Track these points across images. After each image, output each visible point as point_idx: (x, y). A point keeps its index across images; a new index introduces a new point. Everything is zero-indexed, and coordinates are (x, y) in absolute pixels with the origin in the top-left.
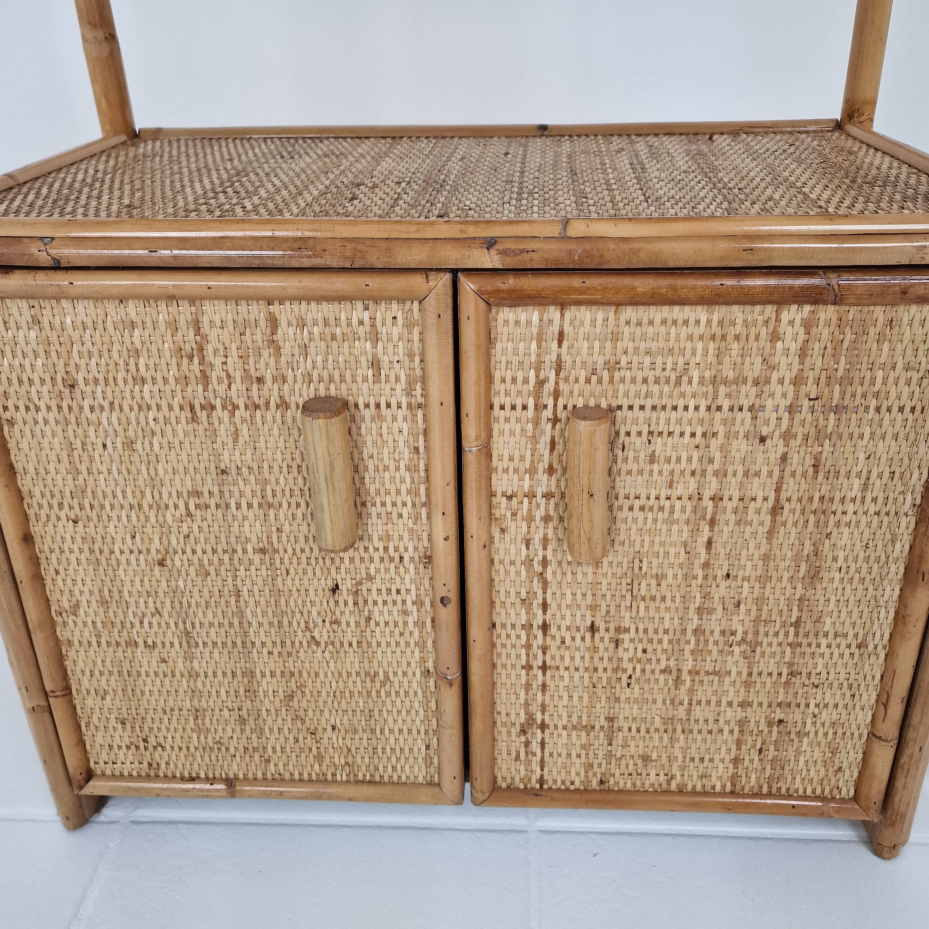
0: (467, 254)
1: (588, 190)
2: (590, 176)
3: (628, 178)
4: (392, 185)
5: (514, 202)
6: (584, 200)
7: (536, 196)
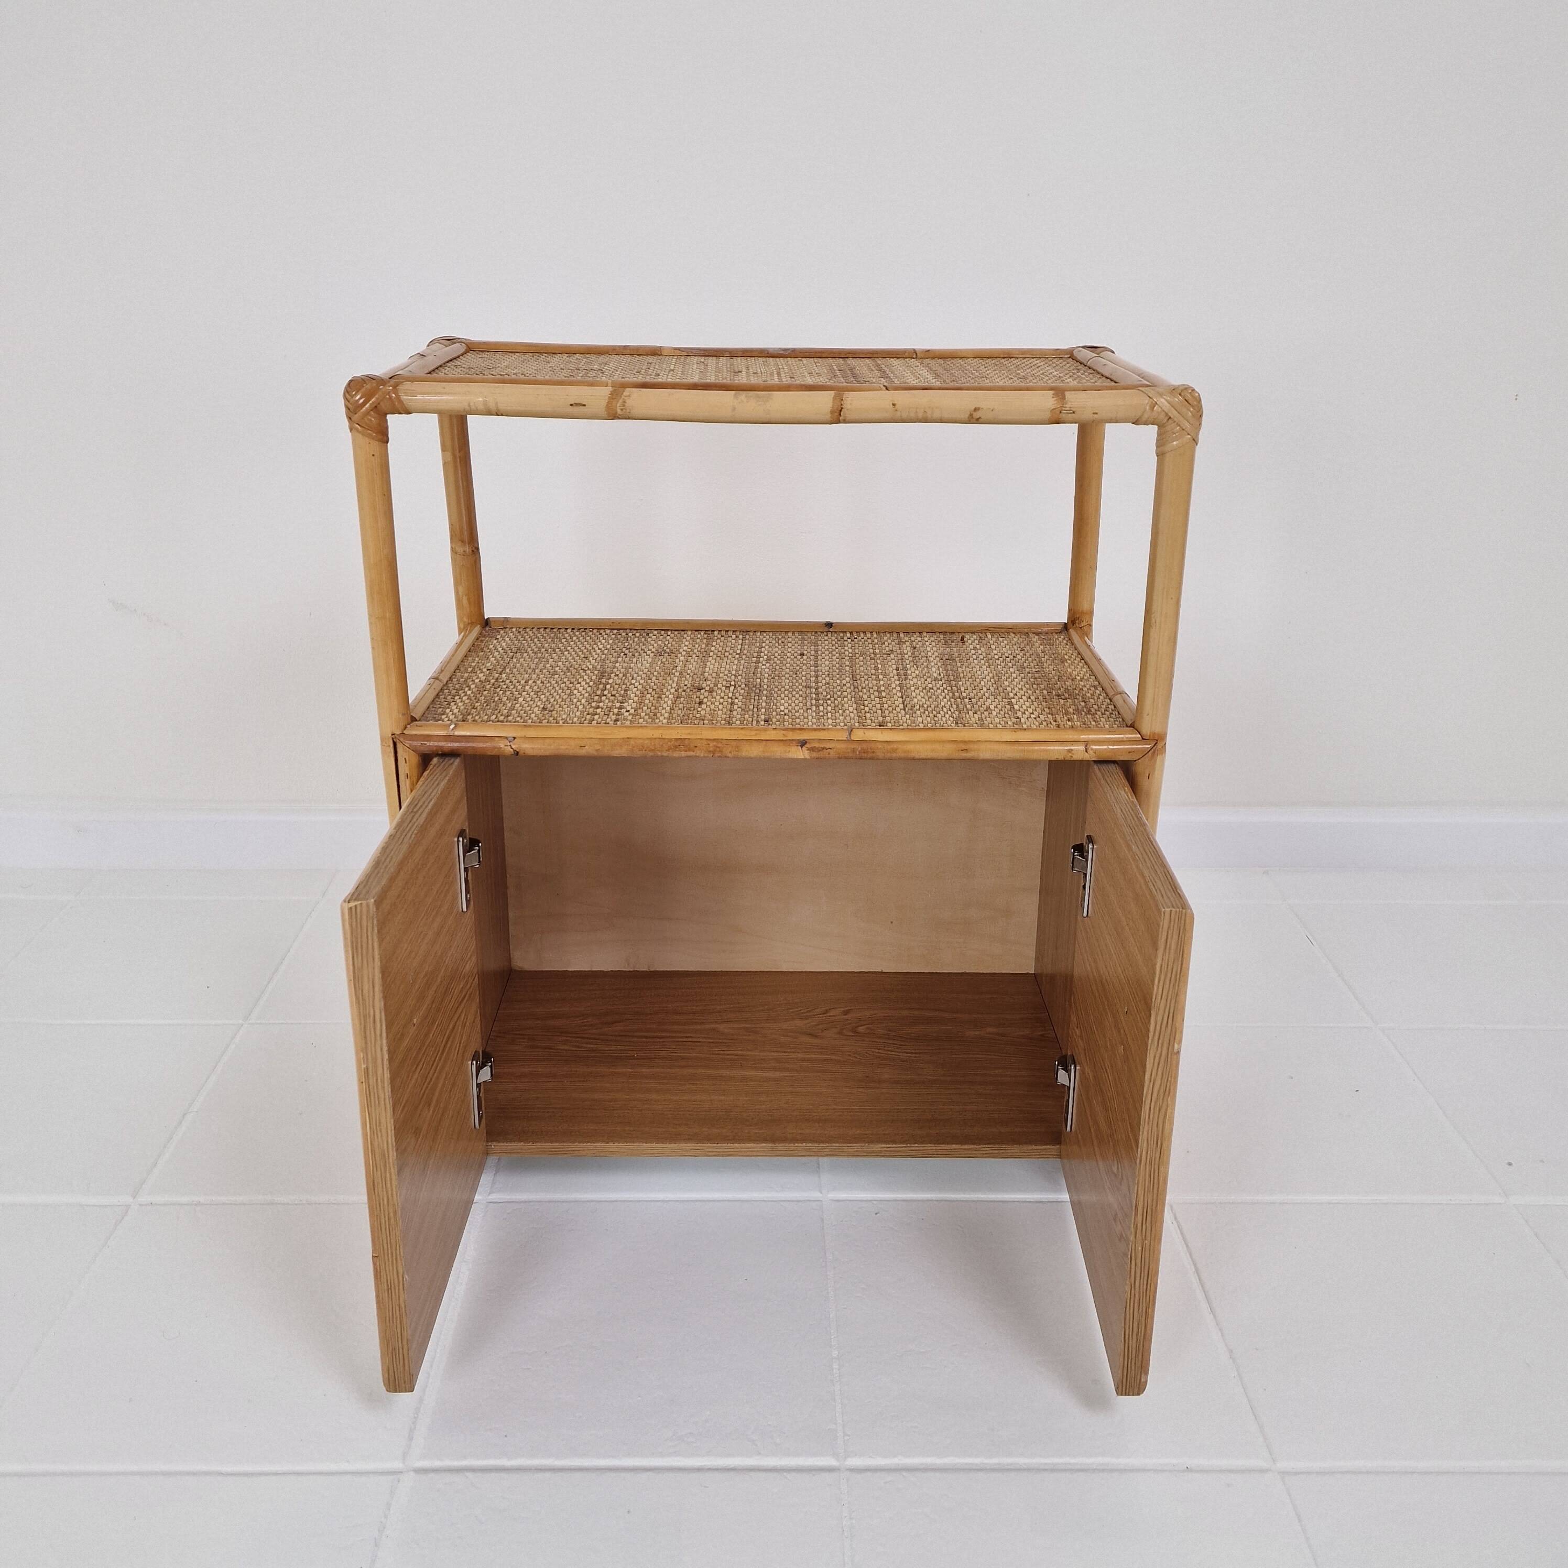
0: (788, 750)
1: (865, 697)
2: (867, 682)
3: (893, 686)
4: (724, 688)
5: (814, 708)
6: (862, 707)
7: (829, 702)
